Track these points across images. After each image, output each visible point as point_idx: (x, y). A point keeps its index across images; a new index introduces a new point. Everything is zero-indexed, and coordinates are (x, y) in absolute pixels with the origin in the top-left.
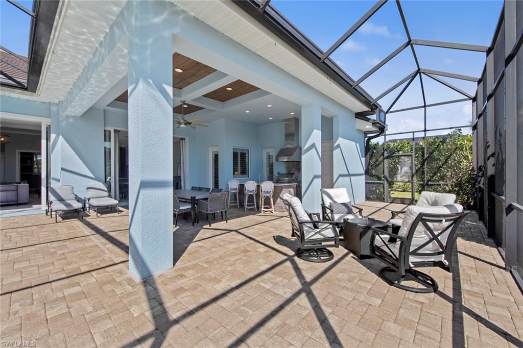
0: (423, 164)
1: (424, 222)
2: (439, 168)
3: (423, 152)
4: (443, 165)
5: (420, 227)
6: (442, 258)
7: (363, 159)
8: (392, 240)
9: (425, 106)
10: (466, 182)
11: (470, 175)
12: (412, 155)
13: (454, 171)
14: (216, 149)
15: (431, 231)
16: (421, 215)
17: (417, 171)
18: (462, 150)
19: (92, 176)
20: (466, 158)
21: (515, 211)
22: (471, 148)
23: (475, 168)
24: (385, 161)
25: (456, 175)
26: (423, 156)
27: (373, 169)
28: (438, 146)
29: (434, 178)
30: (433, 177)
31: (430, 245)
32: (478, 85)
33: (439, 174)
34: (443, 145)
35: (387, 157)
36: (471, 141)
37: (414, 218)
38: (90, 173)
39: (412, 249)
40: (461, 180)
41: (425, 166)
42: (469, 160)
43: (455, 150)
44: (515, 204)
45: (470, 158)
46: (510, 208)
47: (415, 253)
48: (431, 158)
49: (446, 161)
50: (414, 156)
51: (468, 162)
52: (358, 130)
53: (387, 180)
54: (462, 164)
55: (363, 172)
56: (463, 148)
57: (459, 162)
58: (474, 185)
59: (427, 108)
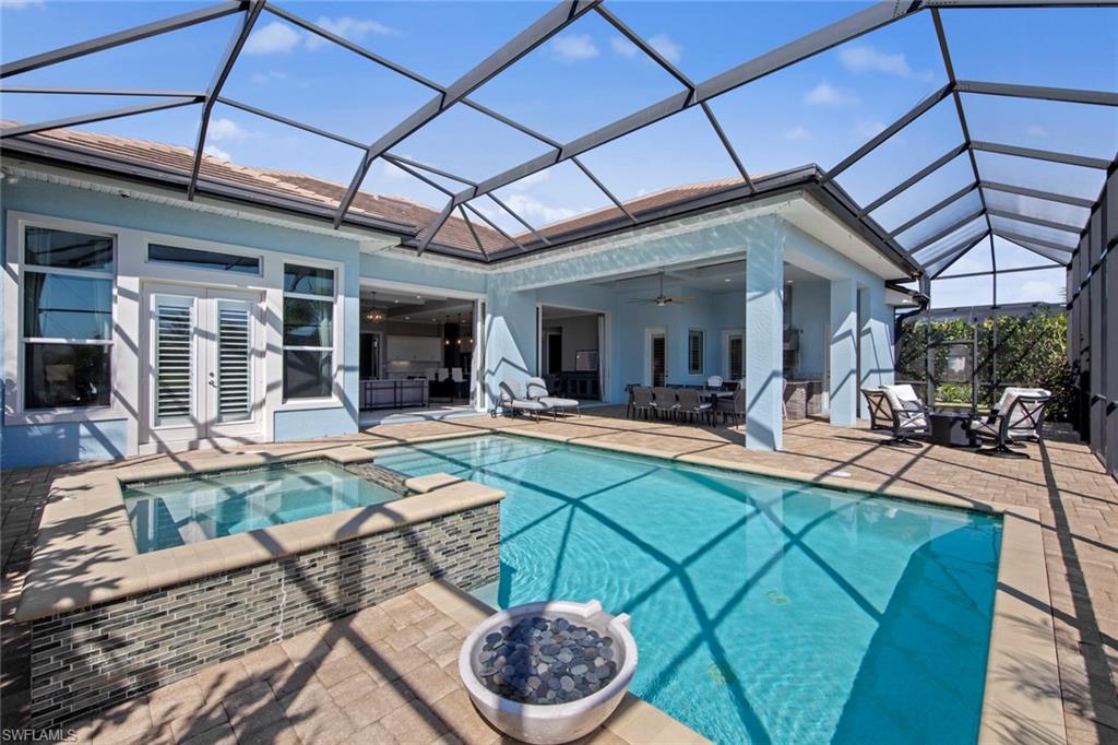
0: (991, 356)
1: (1021, 403)
2: (1015, 364)
3: (990, 338)
4: (1021, 358)
5: (1018, 407)
6: (1034, 433)
7: (893, 348)
8: (992, 421)
9: (994, 272)
10: (1057, 383)
11: (1062, 372)
12: (973, 344)
13: (1039, 367)
14: (659, 332)
15: (1027, 411)
16: (1019, 397)
17: (980, 367)
18: (1051, 337)
19: (524, 367)
20: (1058, 348)
21: (1099, 402)
22: (1064, 334)
23: (1071, 364)
24: (929, 351)
25: (1042, 372)
26: (991, 343)
27: (906, 363)
28: (1014, 329)
29: (1008, 377)
30: (1005, 376)
31: (1025, 422)
32: (1082, 238)
33: (1015, 372)
34: (1021, 328)
35: (933, 346)
36: (1064, 325)
37: (1013, 400)
38: (522, 360)
39: (1010, 425)
40: (1050, 381)
41: (995, 359)
42: (1061, 351)
43: (1041, 336)
44: (1100, 395)
45: (1063, 348)
46: (1096, 399)
47: (1012, 428)
48: (1002, 348)
49: (1026, 352)
50: (976, 345)
51: (1059, 353)
52: (889, 305)
53: (932, 380)
54: (1051, 357)
55: (892, 367)
56: (1052, 334)
57: (1047, 354)
58: (1068, 387)
59: (998, 275)
